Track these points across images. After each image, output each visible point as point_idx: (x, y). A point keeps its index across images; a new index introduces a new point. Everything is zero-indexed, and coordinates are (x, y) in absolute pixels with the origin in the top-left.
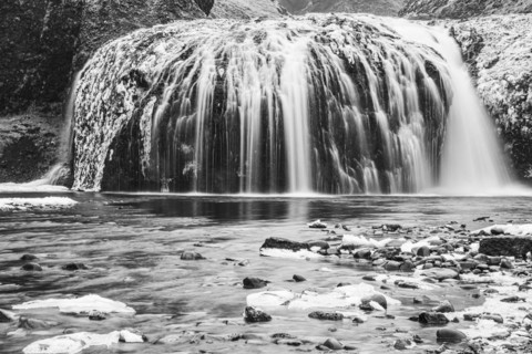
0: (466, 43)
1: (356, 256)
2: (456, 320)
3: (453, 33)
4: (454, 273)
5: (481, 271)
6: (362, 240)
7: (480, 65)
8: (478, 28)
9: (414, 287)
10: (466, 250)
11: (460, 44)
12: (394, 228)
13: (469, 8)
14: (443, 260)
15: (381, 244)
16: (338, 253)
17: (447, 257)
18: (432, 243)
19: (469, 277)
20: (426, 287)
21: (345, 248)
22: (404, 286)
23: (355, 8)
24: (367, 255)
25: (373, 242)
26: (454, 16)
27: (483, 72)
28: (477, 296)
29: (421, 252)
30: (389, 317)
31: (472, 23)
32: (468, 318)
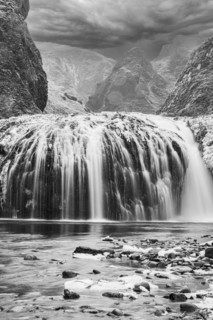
0: (196, 131)
1: (131, 259)
2: (192, 298)
3: (189, 125)
4: (190, 269)
5: (206, 268)
7: (204, 144)
8: (203, 122)
9: (166, 278)
10: (197, 255)
11: (193, 131)
13: (198, 110)
16: (121, 256)
18: (177, 251)
21: (124, 253)
22: (161, 277)
23: (131, 109)
24: (137, 258)
26: (189, 115)
27: (207, 148)
28: (204, 283)
31: (200, 119)
32: (198, 296)
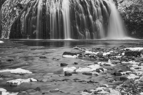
1: (90, 57)
2: (124, 74)
4: (119, 61)
5: (127, 61)
6: (91, 52)
7: (118, 2)
9: (110, 65)
10: (121, 55)
12: (98, 49)
14: (116, 58)
15: (96, 53)
16: (85, 56)
17: (117, 57)
18: (111, 53)
19: (124, 62)
20: (113, 65)
21: (87, 54)
22: (107, 65)
24: (93, 57)
25: (94, 53)
27: (119, 4)
28: (127, 68)
29: (109, 55)
30: (105, 74)
32: (127, 73)
